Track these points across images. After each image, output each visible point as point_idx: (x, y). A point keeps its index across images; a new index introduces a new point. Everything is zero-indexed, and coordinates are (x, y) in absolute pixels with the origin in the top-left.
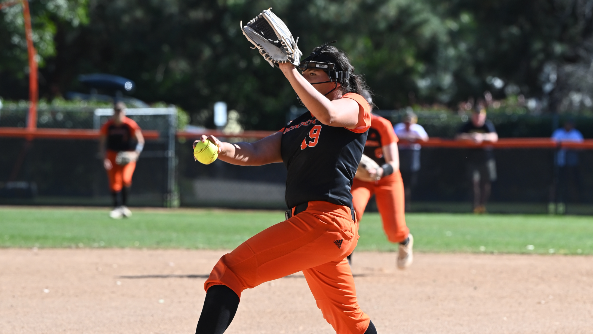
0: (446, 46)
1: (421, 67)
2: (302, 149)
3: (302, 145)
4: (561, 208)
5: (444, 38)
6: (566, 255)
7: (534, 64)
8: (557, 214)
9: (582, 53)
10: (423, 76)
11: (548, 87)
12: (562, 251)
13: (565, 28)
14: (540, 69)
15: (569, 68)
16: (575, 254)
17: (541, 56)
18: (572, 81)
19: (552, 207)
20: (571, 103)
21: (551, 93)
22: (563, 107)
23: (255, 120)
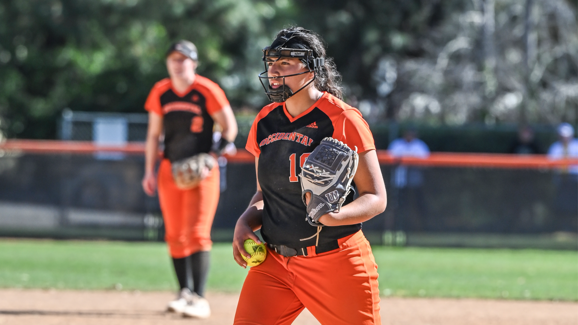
0: (258, 36)
1: (226, 62)
2: (290, 182)
3: (291, 177)
4: (400, 238)
5: (255, 26)
6: (405, 297)
7: (367, 59)
8: (394, 245)
9: (427, 45)
10: (230, 72)
11: (385, 88)
12: (402, 292)
13: (406, 15)
14: (374, 66)
15: (410, 65)
16: (416, 296)
17: (376, 50)
18: (415, 80)
19: (388, 237)
20: (413, 109)
21: (389, 96)
22: (403, 113)
23: (19, 125)
